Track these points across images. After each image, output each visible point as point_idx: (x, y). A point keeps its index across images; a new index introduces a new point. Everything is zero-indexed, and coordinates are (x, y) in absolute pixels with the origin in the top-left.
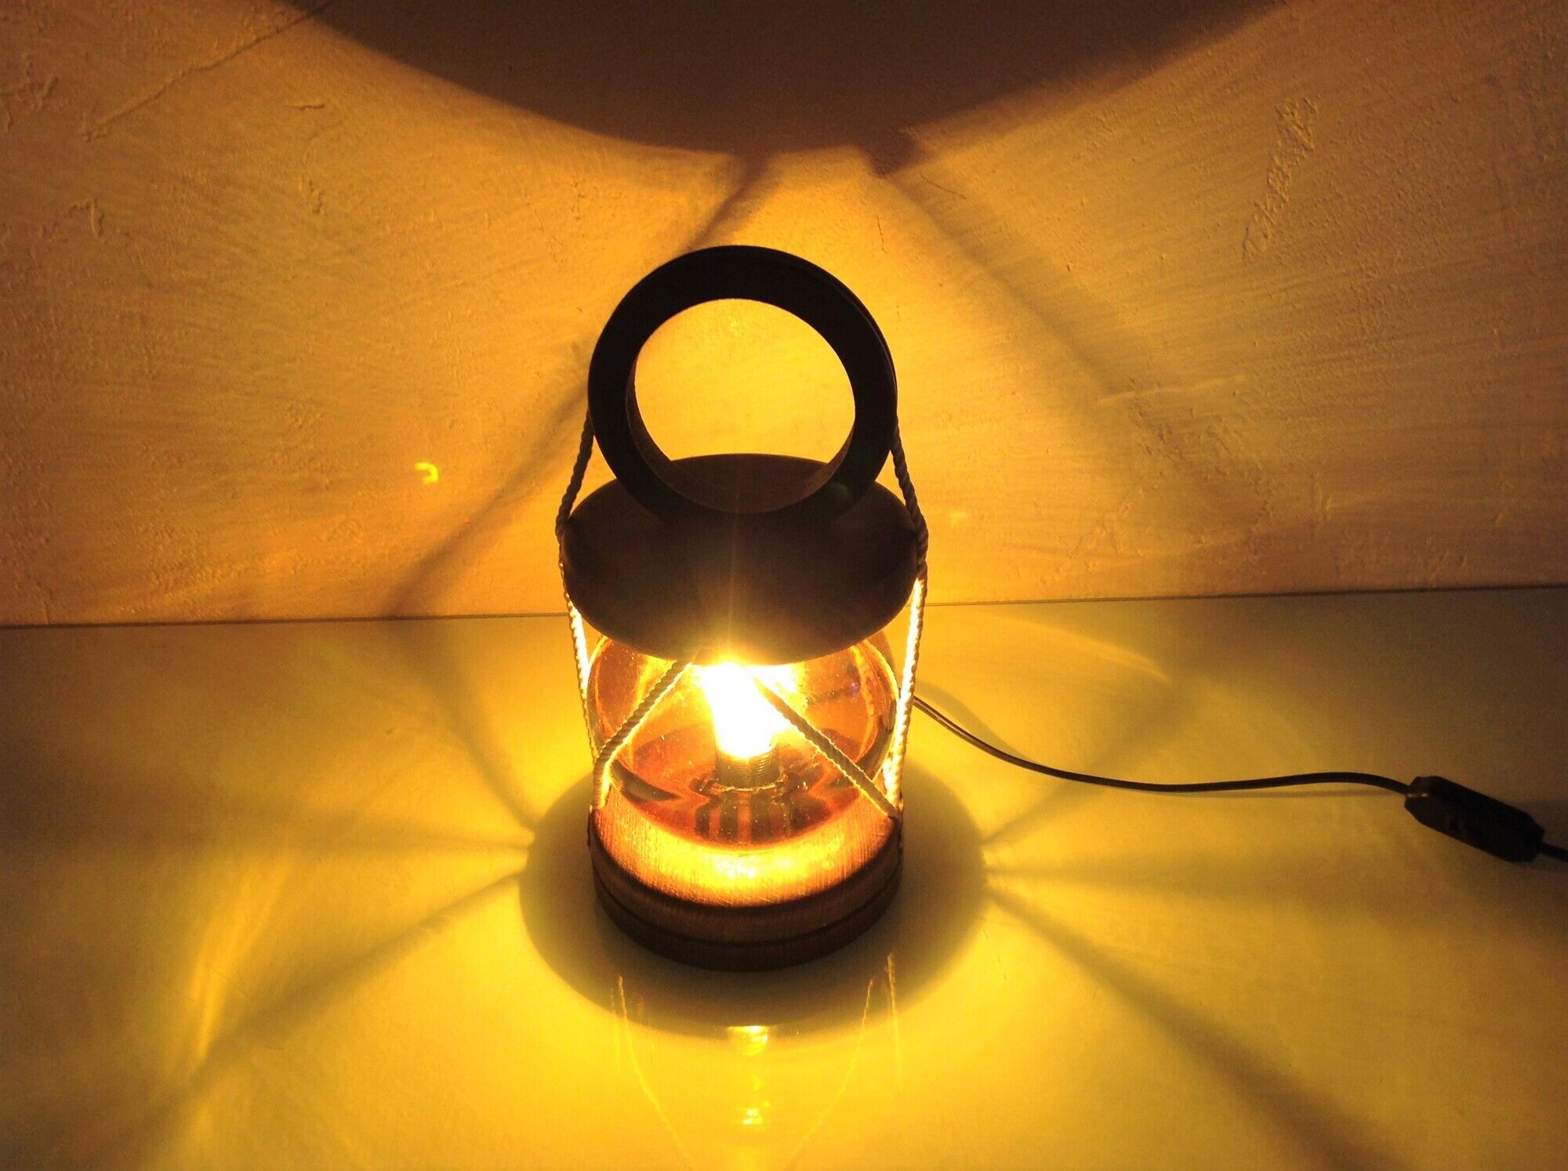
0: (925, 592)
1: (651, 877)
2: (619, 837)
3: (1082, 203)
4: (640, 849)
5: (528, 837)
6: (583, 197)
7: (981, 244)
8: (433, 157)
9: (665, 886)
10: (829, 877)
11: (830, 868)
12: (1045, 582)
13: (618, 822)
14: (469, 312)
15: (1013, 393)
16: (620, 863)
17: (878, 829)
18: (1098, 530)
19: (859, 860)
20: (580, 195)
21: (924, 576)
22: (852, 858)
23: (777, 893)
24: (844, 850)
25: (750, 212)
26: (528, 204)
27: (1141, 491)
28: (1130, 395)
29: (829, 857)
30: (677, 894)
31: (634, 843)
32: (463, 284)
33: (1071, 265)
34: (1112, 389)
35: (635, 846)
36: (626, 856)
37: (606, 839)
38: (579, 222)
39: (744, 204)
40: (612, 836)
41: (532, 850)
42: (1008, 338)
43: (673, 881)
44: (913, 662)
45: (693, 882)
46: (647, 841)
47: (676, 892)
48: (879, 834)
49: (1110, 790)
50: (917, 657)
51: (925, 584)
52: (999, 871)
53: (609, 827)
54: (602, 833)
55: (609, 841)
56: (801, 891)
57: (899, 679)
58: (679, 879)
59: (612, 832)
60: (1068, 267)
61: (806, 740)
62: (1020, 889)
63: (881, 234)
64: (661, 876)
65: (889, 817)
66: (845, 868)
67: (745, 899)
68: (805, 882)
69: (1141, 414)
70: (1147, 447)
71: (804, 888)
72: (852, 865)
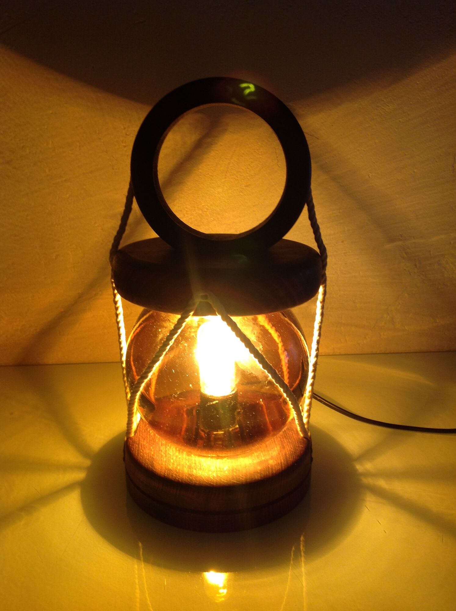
0: (325, 293)
1: (163, 471)
2: (143, 450)
3: (375, 143)
4: (156, 456)
5: (88, 463)
6: (128, 135)
7: (326, 163)
8: (52, 113)
9: (172, 476)
10: (274, 468)
11: (273, 464)
13: (142, 442)
14: (68, 196)
15: (343, 242)
16: (143, 464)
17: (299, 444)
18: (385, 316)
19: (291, 460)
20: (126, 134)
22: (286, 459)
23: (242, 478)
24: (281, 454)
25: (212, 144)
26: (100, 139)
27: (406, 295)
29: (272, 458)
30: (180, 480)
31: (152, 453)
32: (65, 180)
33: (371, 174)
34: (391, 240)
35: (153, 455)
36: (147, 460)
37: (135, 451)
38: (125, 149)
39: (209, 140)
40: (138, 450)
41: (89, 469)
42: (340, 212)
43: (177, 473)
44: (318, 338)
45: (190, 473)
46: (160, 452)
47: (179, 479)
48: (300, 446)
50: (320, 335)
51: (325, 287)
52: (368, 474)
53: (137, 446)
54: (132, 449)
55: (137, 453)
56: (257, 477)
57: (310, 348)
58: (181, 471)
59: (139, 447)
60: (369, 176)
61: (263, 369)
62: (382, 483)
63: (277, 157)
64: (169, 470)
65: (304, 437)
66: (283, 464)
67: (223, 482)
68: (259, 472)
69: (406, 254)
70: (409, 271)
71: (259, 475)
72: (287, 462)
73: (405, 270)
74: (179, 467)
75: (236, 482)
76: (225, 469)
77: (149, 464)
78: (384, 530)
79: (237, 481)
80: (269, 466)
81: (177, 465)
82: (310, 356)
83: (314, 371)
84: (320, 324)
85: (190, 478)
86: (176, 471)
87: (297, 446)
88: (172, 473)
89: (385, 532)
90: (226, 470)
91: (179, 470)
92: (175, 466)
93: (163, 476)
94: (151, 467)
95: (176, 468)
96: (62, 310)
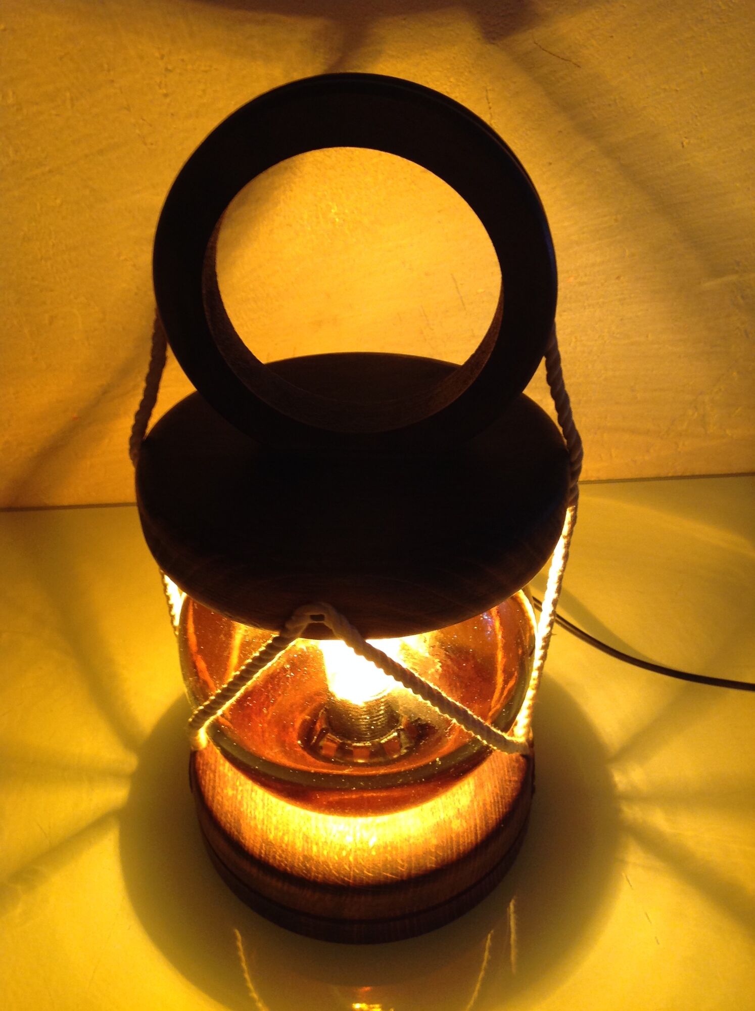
0: (574, 518)
1: (258, 846)
2: (222, 789)
3: (701, 73)
4: (245, 806)
5: (131, 762)
6: (170, 71)
7: (594, 118)
9: (274, 858)
10: (461, 840)
11: (461, 830)
12: (635, 462)
13: (221, 768)
14: (58, 201)
15: (618, 278)
16: (222, 824)
17: (511, 773)
18: (690, 412)
19: (494, 817)
20: (167, 69)
21: (575, 502)
22: (486, 816)
23: (402, 866)
24: (475, 803)
26: (112, 81)
27: (735, 374)
28: (733, 278)
29: (459, 815)
30: (288, 868)
31: (239, 797)
32: (50, 171)
33: (686, 141)
34: (716, 273)
35: (240, 803)
36: (229, 815)
37: (208, 791)
38: (168, 100)
40: (214, 788)
41: (137, 779)
42: (616, 220)
43: (283, 851)
44: (555, 596)
45: (306, 853)
47: (286, 865)
49: (733, 693)
51: (575, 510)
53: (212, 776)
55: (211, 793)
56: (431, 863)
58: (289, 848)
59: (215, 781)
60: (682, 143)
61: (440, 713)
63: (490, 108)
64: (269, 843)
65: (521, 755)
66: (478, 828)
67: (368, 877)
68: (433, 850)
70: (745, 330)
71: (433, 858)
72: (487, 823)
73: (738, 328)
74: (286, 839)
75: (391, 876)
76: (371, 845)
77: (232, 824)
78: (656, 938)
79: (392, 874)
80: (453, 836)
81: (284, 834)
82: (538, 632)
83: (545, 647)
85: (305, 866)
86: (281, 846)
87: (505, 781)
88: (274, 852)
89: (657, 941)
90: (373, 848)
91: (287, 845)
92: (280, 834)
93: (257, 857)
94: (236, 833)
95: (282, 839)
96: (75, 415)
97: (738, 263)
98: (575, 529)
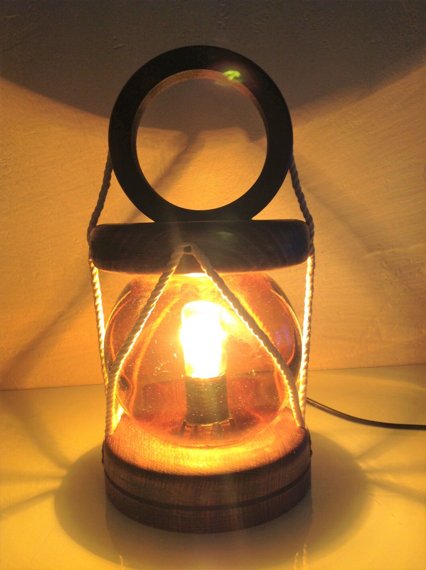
1: (146, 464)
2: (124, 446)
9: (156, 468)
10: (271, 455)
11: (270, 452)
13: (123, 438)
16: (124, 459)
17: (296, 433)
18: (371, 327)
19: (289, 448)
21: (313, 254)
22: (284, 447)
23: (236, 466)
24: (277, 443)
26: (82, 157)
27: (390, 305)
28: (379, 252)
29: (268, 446)
30: (165, 472)
31: (134, 447)
32: (47, 198)
33: (345, 185)
34: (370, 250)
35: (135, 449)
36: (128, 454)
37: (115, 448)
39: (187, 156)
40: (118, 446)
41: (65, 478)
43: (162, 464)
44: (309, 314)
45: (176, 463)
46: (143, 446)
47: (164, 469)
48: (298, 435)
50: (311, 311)
52: (372, 471)
53: (117, 442)
54: (112, 446)
55: (116, 448)
56: (253, 464)
57: (302, 328)
58: (166, 462)
59: (119, 443)
60: (343, 187)
64: (153, 462)
65: (301, 427)
66: (280, 451)
67: (215, 470)
68: (254, 459)
69: (386, 263)
70: (390, 281)
71: (255, 462)
72: (285, 450)
73: (386, 279)
74: (164, 459)
75: (229, 470)
76: (216, 458)
77: (130, 457)
78: (400, 523)
80: (266, 453)
81: (162, 457)
82: (302, 335)
83: (308, 352)
84: (311, 299)
85: (176, 468)
86: (161, 462)
87: (294, 435)
88: (156, 465)
89: (401, 524)
90: (217, 459)
91: (164, 461)
92: (160, 457)
93: (146, 469)
94: (132, 460)
95: (161, 459)
97: (380, 245)
98: (315, 270)
